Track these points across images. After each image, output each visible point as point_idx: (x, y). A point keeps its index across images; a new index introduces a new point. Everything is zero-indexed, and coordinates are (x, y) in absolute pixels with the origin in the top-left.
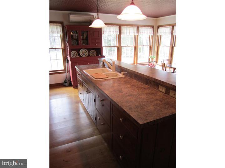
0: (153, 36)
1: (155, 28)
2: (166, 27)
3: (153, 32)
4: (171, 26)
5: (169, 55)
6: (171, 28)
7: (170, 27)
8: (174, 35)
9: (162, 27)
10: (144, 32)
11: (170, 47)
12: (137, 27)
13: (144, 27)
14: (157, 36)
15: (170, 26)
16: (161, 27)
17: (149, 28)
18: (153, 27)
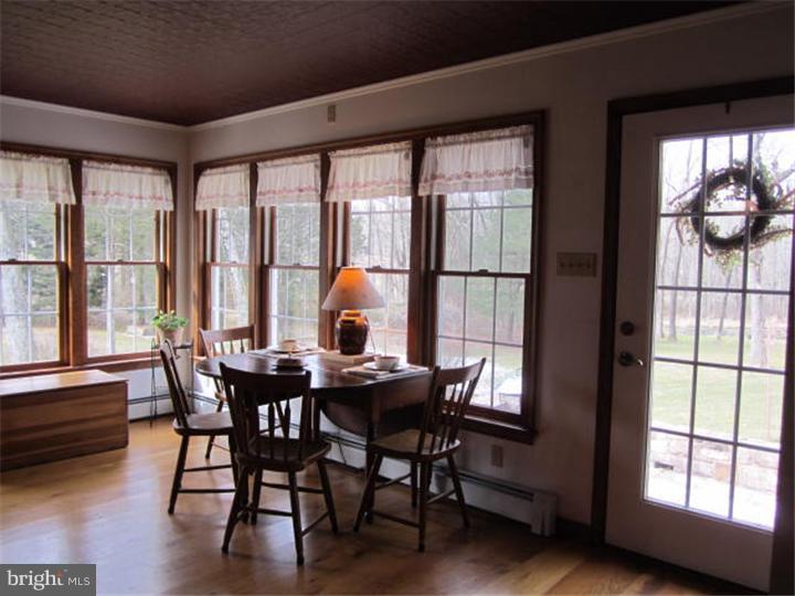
0: (173, 214)
1: (184, 174)
2: (229, 168)
3: (170, 197)
4: (248, 165)
5: (250, 309)
6: (248, 172)
7: (244, 166)
8: (263, 209)
9: (214, 171)
10: (112, 190)
11: (250, 267)
12: (71, 162)
13: (113, 166)
14: (196, 213)
15: (240, 163)
16: (208, 171)
17: (149, 170)
18: (170, 169)
